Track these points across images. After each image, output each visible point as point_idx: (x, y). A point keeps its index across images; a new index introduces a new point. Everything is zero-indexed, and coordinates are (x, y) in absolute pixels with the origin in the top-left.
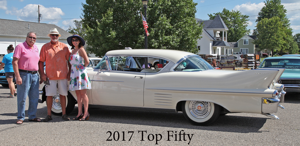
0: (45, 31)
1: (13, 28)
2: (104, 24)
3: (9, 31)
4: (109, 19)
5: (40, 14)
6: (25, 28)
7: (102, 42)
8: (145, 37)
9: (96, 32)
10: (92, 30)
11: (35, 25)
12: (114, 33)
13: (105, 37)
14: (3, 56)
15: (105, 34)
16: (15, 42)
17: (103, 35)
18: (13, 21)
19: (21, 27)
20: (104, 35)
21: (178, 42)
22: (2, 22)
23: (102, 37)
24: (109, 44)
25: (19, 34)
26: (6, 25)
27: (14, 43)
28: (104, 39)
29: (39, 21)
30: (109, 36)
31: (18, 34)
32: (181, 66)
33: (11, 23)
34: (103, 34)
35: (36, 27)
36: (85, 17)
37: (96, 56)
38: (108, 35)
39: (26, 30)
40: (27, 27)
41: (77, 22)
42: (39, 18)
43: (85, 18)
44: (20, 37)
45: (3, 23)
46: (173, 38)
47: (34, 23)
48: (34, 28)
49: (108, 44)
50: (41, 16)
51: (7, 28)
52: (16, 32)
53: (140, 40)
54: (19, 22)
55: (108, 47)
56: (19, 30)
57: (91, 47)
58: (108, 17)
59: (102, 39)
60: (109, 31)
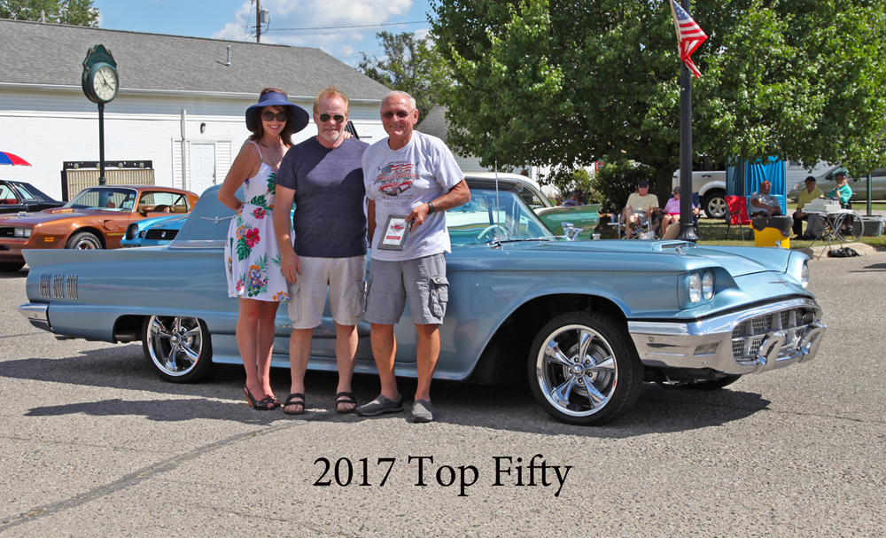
0: (286, 74)
1: (174, 64)
2: (516, 41)
3: (160, 77)
4: (537, 22)
5: (263, 12)
6: (215, 64)
7: (509, 112)
8: (682, 92)
9: (484, 71)
10: (471, 67)
11: (249, 51)
12: (554, 77)
13: (520, 90)
14: (145, 166)
15: (521, 80)
16: (182, 113)
17: (514, 84)
18: (172, 39)
19: (200, 61)
20: (518, 82)
21: (819, 112)
22: (135, 41)
23: (507, 90)
24: (535, 117)
25: (195, 84)
26: (150, 55)
27: (178, 117)
28: (518, 97)
29: (258, 36)
30: (537, 86)
31: (192, 85)
32: (828, 206)
33: (168, 47)
34: (511, 83)
35: (254, 59)
36: (443, 16)
37: (483, 165)
38: (531, 85)
39: (219, 69)
40: (223, 59)
41: (392, 39)
42: (258, 27)
43: (444, 21)
44: (198, 98)
45: (139, 47)
46: (798, 91)
47: (245, 45)
48: (247, 64)
49: (532, 117)
50: (266, 17)
51: (155, 65)
52: (185, 80)
53: (660, 101)
54: (195, 41)
55: (530, 128)
56: (194, 70)
57: (466, 132)
58: (532, 15)
59: (506, 100)
60: (536, 68)
